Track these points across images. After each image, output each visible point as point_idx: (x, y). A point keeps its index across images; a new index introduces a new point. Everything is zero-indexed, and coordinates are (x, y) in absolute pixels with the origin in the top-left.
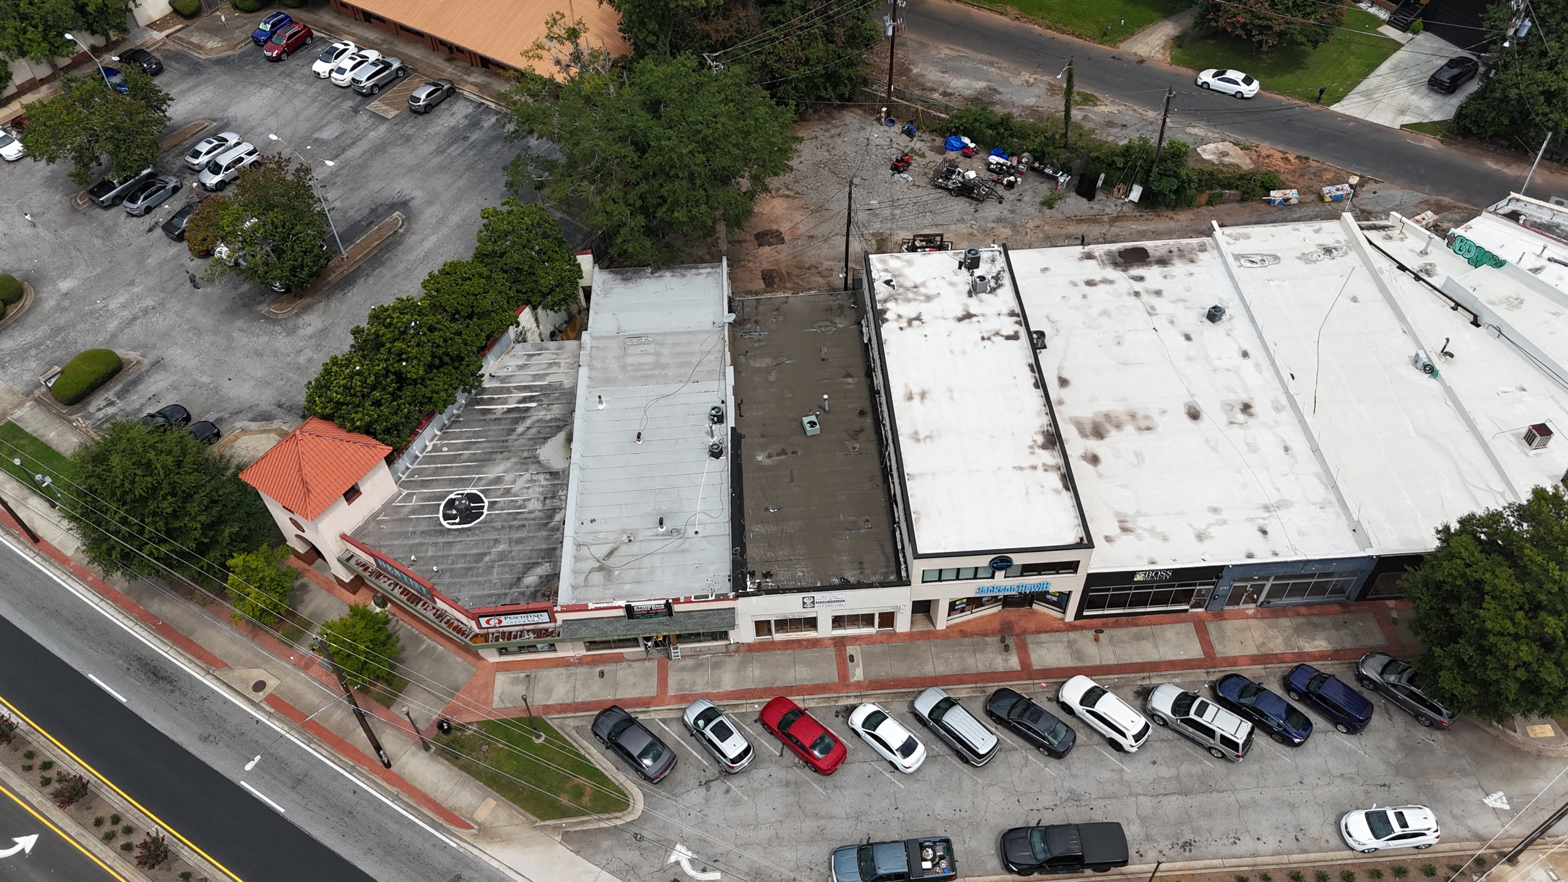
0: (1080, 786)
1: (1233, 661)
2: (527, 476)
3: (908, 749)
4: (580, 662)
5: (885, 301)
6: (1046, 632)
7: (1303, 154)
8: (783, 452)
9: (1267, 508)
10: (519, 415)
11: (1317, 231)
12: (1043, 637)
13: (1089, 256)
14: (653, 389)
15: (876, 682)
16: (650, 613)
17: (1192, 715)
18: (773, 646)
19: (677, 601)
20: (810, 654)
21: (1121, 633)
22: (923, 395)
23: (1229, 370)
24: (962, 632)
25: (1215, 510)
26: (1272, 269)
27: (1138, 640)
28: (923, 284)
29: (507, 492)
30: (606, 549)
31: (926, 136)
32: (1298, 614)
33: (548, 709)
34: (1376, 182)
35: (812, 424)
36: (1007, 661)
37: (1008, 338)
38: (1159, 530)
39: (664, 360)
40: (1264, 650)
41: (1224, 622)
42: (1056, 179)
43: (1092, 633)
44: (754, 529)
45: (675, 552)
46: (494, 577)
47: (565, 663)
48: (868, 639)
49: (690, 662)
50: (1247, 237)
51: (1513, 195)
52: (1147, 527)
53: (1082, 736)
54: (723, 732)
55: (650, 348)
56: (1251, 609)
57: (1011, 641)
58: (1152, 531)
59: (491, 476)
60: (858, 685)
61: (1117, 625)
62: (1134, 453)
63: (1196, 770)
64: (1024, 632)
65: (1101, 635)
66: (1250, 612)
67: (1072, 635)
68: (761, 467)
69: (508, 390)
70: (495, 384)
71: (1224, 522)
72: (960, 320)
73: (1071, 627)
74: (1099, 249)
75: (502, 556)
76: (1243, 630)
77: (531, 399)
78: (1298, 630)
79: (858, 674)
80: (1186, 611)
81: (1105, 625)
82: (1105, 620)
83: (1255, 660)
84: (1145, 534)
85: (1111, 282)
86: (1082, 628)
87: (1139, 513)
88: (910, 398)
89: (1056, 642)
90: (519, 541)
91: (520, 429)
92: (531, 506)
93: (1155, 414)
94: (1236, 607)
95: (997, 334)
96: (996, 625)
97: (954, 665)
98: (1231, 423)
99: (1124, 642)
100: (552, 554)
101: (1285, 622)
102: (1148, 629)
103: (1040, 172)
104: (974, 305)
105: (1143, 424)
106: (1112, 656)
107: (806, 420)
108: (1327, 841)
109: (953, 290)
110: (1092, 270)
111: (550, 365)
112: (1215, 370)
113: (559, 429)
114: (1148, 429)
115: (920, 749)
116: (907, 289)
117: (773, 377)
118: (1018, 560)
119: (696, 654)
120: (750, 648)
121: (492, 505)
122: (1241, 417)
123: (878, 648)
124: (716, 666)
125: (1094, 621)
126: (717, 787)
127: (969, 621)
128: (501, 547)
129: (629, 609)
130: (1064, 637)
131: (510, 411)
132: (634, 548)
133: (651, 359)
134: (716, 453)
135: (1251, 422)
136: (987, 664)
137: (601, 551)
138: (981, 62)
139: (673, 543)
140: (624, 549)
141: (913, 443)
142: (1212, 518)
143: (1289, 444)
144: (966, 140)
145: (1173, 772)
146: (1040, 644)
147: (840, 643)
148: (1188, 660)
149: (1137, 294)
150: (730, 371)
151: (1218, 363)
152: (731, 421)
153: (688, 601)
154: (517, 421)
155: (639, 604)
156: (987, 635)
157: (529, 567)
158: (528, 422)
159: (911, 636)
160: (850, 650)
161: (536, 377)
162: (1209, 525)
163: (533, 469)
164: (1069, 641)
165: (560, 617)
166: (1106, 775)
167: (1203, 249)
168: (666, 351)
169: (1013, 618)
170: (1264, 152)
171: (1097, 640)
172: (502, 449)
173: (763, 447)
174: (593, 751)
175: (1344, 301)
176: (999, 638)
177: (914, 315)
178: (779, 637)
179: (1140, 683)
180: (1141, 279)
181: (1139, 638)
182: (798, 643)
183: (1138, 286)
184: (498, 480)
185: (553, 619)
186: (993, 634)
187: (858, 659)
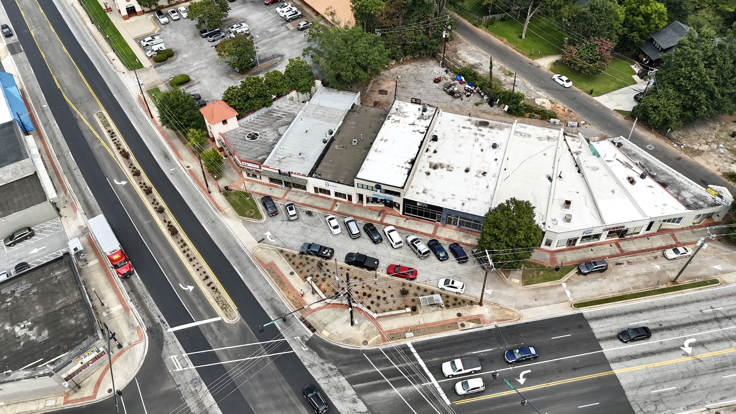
0: (377, 251)
2: (273, 133)
3: (336, 227)
4: (267, 185)
5: (392, 114)
6: (392, 215)
8: (343, 147)
10: (279, 118)
11: (550, 132)
13: (469, 120)
14: (318, 121)
15: (339, 212)
16: (284, 174)
18: (318, 196)
19: (292, 173)
20: (326, 201)
21: (413, 221)
22: (386, 140)
23: (487, 163)
24: (370, 208)
26: (526, 139)
28: (406, 112)
29: (266, 135)
30: (283, 157)
32: (467, 233)
33: (253, 192)
35: (355, 142)
37: (421, 133)
38: (433, 195)
39: (325, 115)
40: (450, 238)
41: (444, 228)
42: (483, 97)
44: (323, 163)
45: (300, 163)
46: (252, 155)
47: (263, 184)
49: (294, 193)
50: (526, 127)
51: (621, 137)
53: (385, 241)
54: (291, 209)
55: (323, 111)
57: (381, 214)
58: (431, 195)
59: (264, 131)
60: (334, 212)
61: (413, 219)
63: (410, 258)
64: (387, 213)
65: (407, 220)
66: (453, 228)
67: (399, 218)
69: (280, 111)
70: (278, 109)
71: (454, 199)
72: (410, 124)
73: (401, 216)
74: (474, 119)
75: (256, 150)
76: (448, 231)
77: (285, 115)
78: (464, 236)
79: (336, 209)
80: (435, 222)
81: (410, 218)
83: (446, 239)
84: (429, 195)
85: (471, 129)
86: (403, 217)
87: (431, 190)
88: (382, 140)
89: (393, 218)
90: (262, 148)
91: (277, 122)
92: (270, 141)
93: (455, 168)
94: (451, 226)
95: (418, 131)
96: (380, 209)
97: (361, 214)
99: (413, 224)
100: (268, 154)
101: (462, 233)
102: (422, 223)
103: (480, 93)
104: (417, 122)
105: (450, 169)
106: (406, 226)
108: (434, 284)
109: (414, 116)
110: (468, 124)
111: (294, 108)
112: (483, 161)
113: (288, 124)
114: (450, 171)
115: (340, 228)
116: (401, 112)
117: (353, 128)
118: (383, 187)
119: (297, 192)
120: (312, 195)
121: (261, 137)
122: (481, 175)
123: (345, 205)
124: (300, 196)
125: (408, 217)
126: (285, 222)
127: (373, 206)
128: (257, 148)
129: (279, 171)
130: (397, 218)
131: (277, 116)
132: (290, 159)
133: (322, 114)
134: (325, 142)
135: (483, 177)
136: (372, 217)
137: (281, 157)
138: (483, 54)
139: (301, 161)
140: (287, 158)
141: (374, 152)
142: (451, 197)
143: (489, 186)
144: (463, 78)
145: (404, 256)
146: (389, 217)
147: (336, 201)
148: (426, 233)
149: (476, 134)
150: (341, 122)
151: (485, 160)
152: (333, 135)
153: (295, 174)
154: (278, 119)
155: (283, 171)
156: (376, 211)
157: (261, 155)
158: (280, 121)
159: (356, 205)
160: (337, 203)
161: (289, 110)
162: (449, 198)
163: (275, 132)
165: (263, 168)
166: (386, 251)
168: (327, 112)
169: (386, 209)
170: (558, 105)
171: (405, 221)
172: (270, 125)
173: (339, 144)
174: (260, 205)
175: (542, 154)
177: (398, 120)
180: (481, 130)
181: (417, 224)
182: (325, 198)
183: (478, 132)
184: (265, 132)
185: (260, 168)
187: (338, 206)
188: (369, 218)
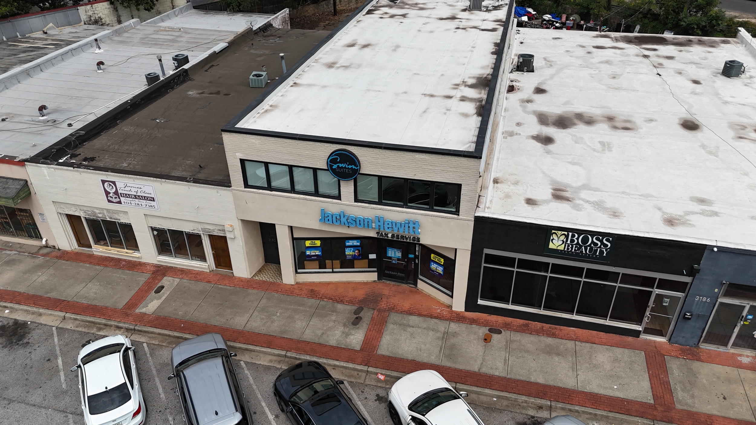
1: (704, 420)
5: (379, 6)
6: (420, 315)
12: (414, 320)
14: (151, 50)
15: (165, 319)
18: (89, 259)
20: (119, 275)
21: (527, 340)
22: (366, 46)
24: (312, 291)
25: (702, 201)
27: (549, 353)
39: (180, 39)
41: (696, 365)
43: (483, 331)
48: (196, 275)
52: (592, 200)
55: (177, 33)
56: (747, 355)
57: (367, 315)
58: (599, 205)
60: (142, 318)
61: (523, 330)
62: (600, 142)
68: (184, 97)
69: (45, 39)
70: (42, 36)
72: (442, 19)
73: (458, 318)
74: (615, 35)
77: (55, 44)
79: (151, 306)
82: (509, 320)
86: (473, 321)
87: (585, 187)
89: (428, 329)
91: (21, 55)
93: (638, 120)
95: (474, 27)
96: (360, 294)
98: (741, 138)
99: (527, 351)
105: (621, 125)
107: (254, 73)
114: (626, 129)
116: (407, 4)
118: (369, 164)
120: (64, 255)
123: (200, 286)
127: (327, 284)
130: (442, 326)
134: (152, 81)
136: (319, 333)
144: (530, 10)
146: (405, 326)
148: (622, 400)
149: (646, 57)
150: (221, 46)
152: (187, 67)
154: (26, 52)
159: (246, 284)
160: (164, 280)
164: (446, 333)
167: (726, 42)
168: (187, 36)
171: (487, 340)
173: (202, 88)
177: (400, 14)
178: (99, 250)
180: (654, 50)
182: (116, 263)
183: (649, 53)
186: (350, 302)
188: (308, 335)
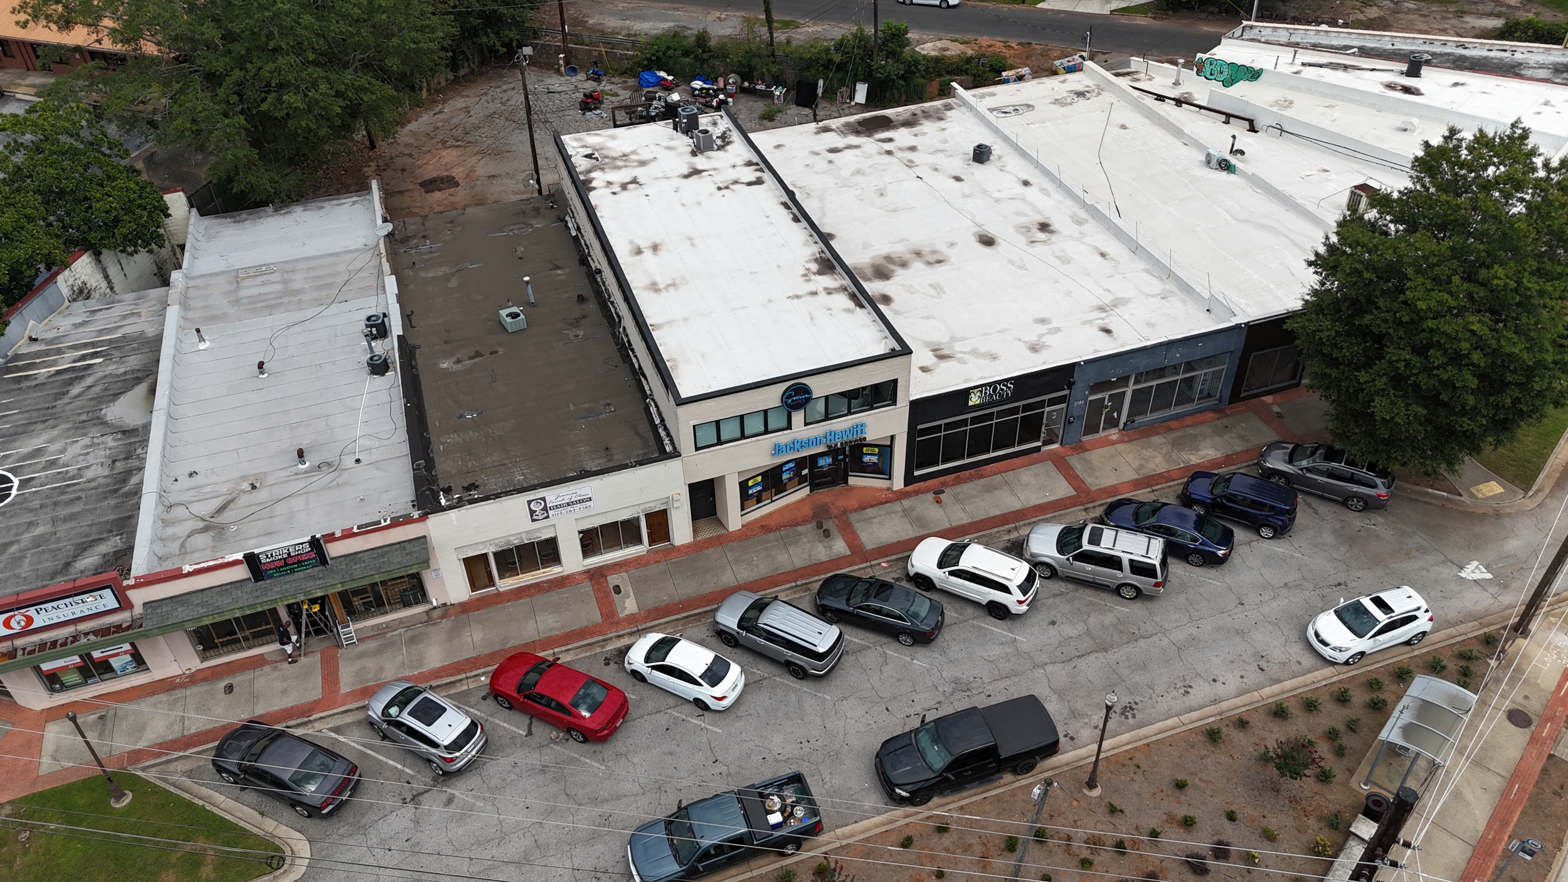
0: (965, 671)
1: (1113, 490)
2: (86, 441)
3: (714, 675)
4: (193, 679)
5: (589, 171)
6: (872, 506)
7: (1024, 41)
8: (478, 354)
9: (1102, 309)
10: (76, 374)
11: (1063, 82)
12: (870, 512)
13: (826, 129)
14: (280, 319)
15: (656, 609)
16: (289, 564)
17: (1086, 546)
18: (501, 598)
19: (330, 538)
20: (555, 596)
21: (967, 488)
22: (655, 248)
23: (1013, 199)
24: (764, 527)
25: (1043, 321)
26: (1029, 116)
27: (989, 491)
28: (634, 152)
29: (52, 464)
30: (216, 503)
31: (616, 80)
32: (1170, 429)
33: (136, 756)
34: (1104, 54)
35: (514, 316)
36: (830, 547)
37: (750, 184)
38: (983, 350)
39: (295, 286)
40: (1145, 472)
41: (1087, 454)
42: (770, 95)
43: (930, 496)
44: (442, 442)
45: (325, 488)
46: (25, 568)
47: (167, 686)
48: (636, 562)
49: (372, 645)
50: (993, 94)
51: (1245, 23)
52: (967, 350)
53: (951, 613)
54: (430, 713)
55: (276, 277)
56: (1114, 434)
57: (829, 525)
58: (975, 353)
59: (24, 450)
60: (632, 619)
61: (958, 482)
62: (931, 285)
63: (1109, 619)
64: (845, 512)
65: (942, 496)
66: (1114, 437)
67: (906, 503)
68: (447, 373)
69: (59, 351)
70: (36, 348)
71: (1058, 330)
72: (686, 177)
73: (902, 495)
74: (834, 123)
75: (38, 541)
76: (1112, 457)
77: (94, 355)
78: (1177, 444)
79: (629, 605)
80: (1038, 449)
81: (945, 484)
82: (942, 479)
83: (1137, 484)
84: (967, 357)
85: (857, 147)
86: (917, 493)
87: (953, 339)
88: (639, 252)
89: (887, 513)
90: (72, 517)
91: (76, 390)
92: (89, 474)
93: (942, 248)
94: (1096, 436)
95: (736, 182)
96: (807, 510)
97: (762, 567)
98: (1033, 242)
99: (973, 497)
100: (126, 524)
101: (1157, 440)
102: (998, 478)
103: (752, 92)
104: (700, 162)
105: (932, 259)
106: (962, 515)
107: (504, 313)
108: (1299, 663)
109: (672, 153)
110: (832, 139)
111: (125, 317)
112: (998, 201)
113: (138, 381)
114: (939, 262)
115: (735, 669)
116: (614, 159)
117: (453, 283)
119: (380, 632)
120: (464, 608)
121: (24, 484)
122: (1041, 236)
123: (654, 569)
124: (413, 641)
125: (930, 483)
127: (770, 515)
128: (38, 531)
129: (251, 560)
130: (896, 506)
131: (58, 372)
132: (262, 495)
133: (279, 287)
134: (378, 367)
135: (1054, 238)
136: (806, 556)
137: (206, 508)
139: (323, 479)
140: (244, 500)
141: (652, 295)
142: (1043, 329)
143: (1104, 250)
144: (663, 74)
145: (1081, 628)
146: (869, 520)
147: (596, 575)
148: (1058, 501)
149: (889, 153)
150: (391, 282)
151: (998, 195)
152: (396, 327)
153: (348, 534)
154: (71, 382)
155: (270, 547)
156: (798, 524)
157: (83, 548)
158: (89, 381)
159: (695, 547)
160: (613, 580)
161: (101, 332)
162: (1041, 336)
163: (95, 432)
164: (904, 511)
165: (138, 597)
166: (995, 651)
167: (949, 108)
168: (297, 277)
169: (827, 500)
170: (984, 44)
171: (938, 502)
172: (47, 417)
173: (447, 355)
174: (219, 798)
175: (1113, 130)
176: (814, 524)
177: (628, 180)
178: (505, 584)
179: (1006, 538)
180: (890, 140)
181: (989, 489)
182: (537, 588)
183: (888, 146)
184: (38, 452)
185: (124, 604)
186: (806, 521)
187: (627, 588)
188: (799, 562)
